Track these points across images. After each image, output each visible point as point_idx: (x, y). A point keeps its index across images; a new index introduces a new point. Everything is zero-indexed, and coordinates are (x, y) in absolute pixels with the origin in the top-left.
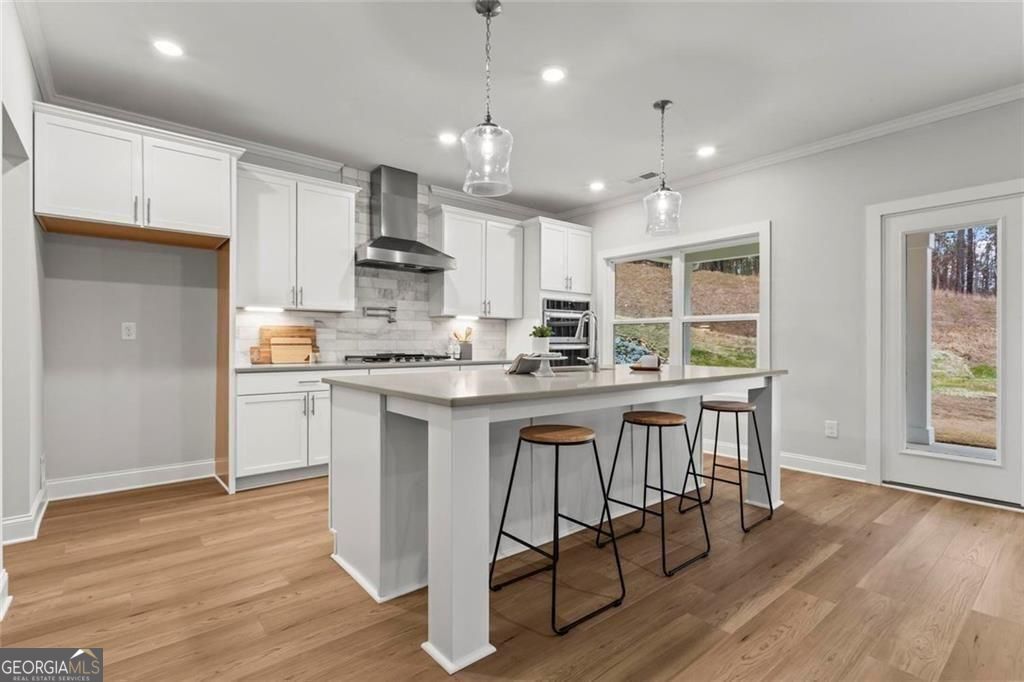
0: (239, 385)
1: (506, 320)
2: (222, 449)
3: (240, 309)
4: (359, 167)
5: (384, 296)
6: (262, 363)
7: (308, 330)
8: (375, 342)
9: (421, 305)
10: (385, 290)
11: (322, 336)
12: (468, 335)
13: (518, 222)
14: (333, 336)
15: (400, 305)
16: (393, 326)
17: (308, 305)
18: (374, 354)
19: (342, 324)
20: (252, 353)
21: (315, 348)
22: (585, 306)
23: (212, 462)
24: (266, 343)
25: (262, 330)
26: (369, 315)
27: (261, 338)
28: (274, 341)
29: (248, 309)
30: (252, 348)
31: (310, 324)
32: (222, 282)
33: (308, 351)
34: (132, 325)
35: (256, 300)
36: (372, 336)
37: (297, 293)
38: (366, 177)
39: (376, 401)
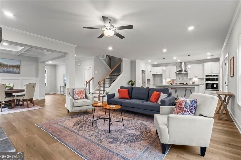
9: (187, 77)
10: (182, 76)
13: (202, 64)
16: (183, 80)
19: (176, 80)
37: (170, 77)
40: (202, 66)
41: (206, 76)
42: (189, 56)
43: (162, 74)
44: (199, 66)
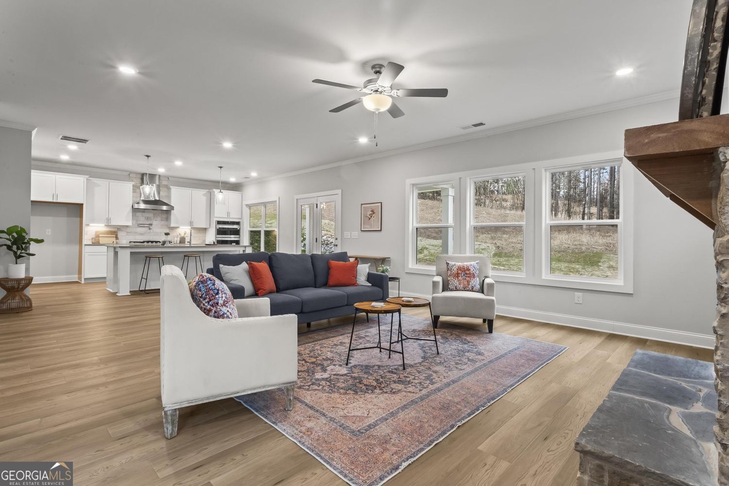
0: (85, 249)
1: (206, 228)
2: (80, 272)
3: (88, 225)
4: (136, 173)
5: (147, 219)
6: (96, 243)
7: (115, 232)
8: (142, 236)
9: (163, 223)
10: (148, 217)
11: (120, 234)
12: (185, 234)
13: (207, 190)
14: (126, 234)
15: (155, 223)
16: (151, 231)
17: (113, 223)
18: (142, 241)
19: (129, 230)
20: (92, 240)
21: (117, 238)
22: (238, 223)
23: (77, 276)
24: (98, 236)
25: (96, 232)
26: (140, 227)
27: (96, 234)
28: (100, 236)
29: (91, 225)
30: (92, 238)
31: (116, 230)
32: (81, 216)
33: (114, 240)
34: (50, 230)
35: (93, 221)
36: (142, 234)
37: (108, 220)
38: (140, 176)
39: (113, 249)
40: (204, 195)
41: (219, 223)
42: (221, 167)
43: (82, 204)
44: (200, 195)
